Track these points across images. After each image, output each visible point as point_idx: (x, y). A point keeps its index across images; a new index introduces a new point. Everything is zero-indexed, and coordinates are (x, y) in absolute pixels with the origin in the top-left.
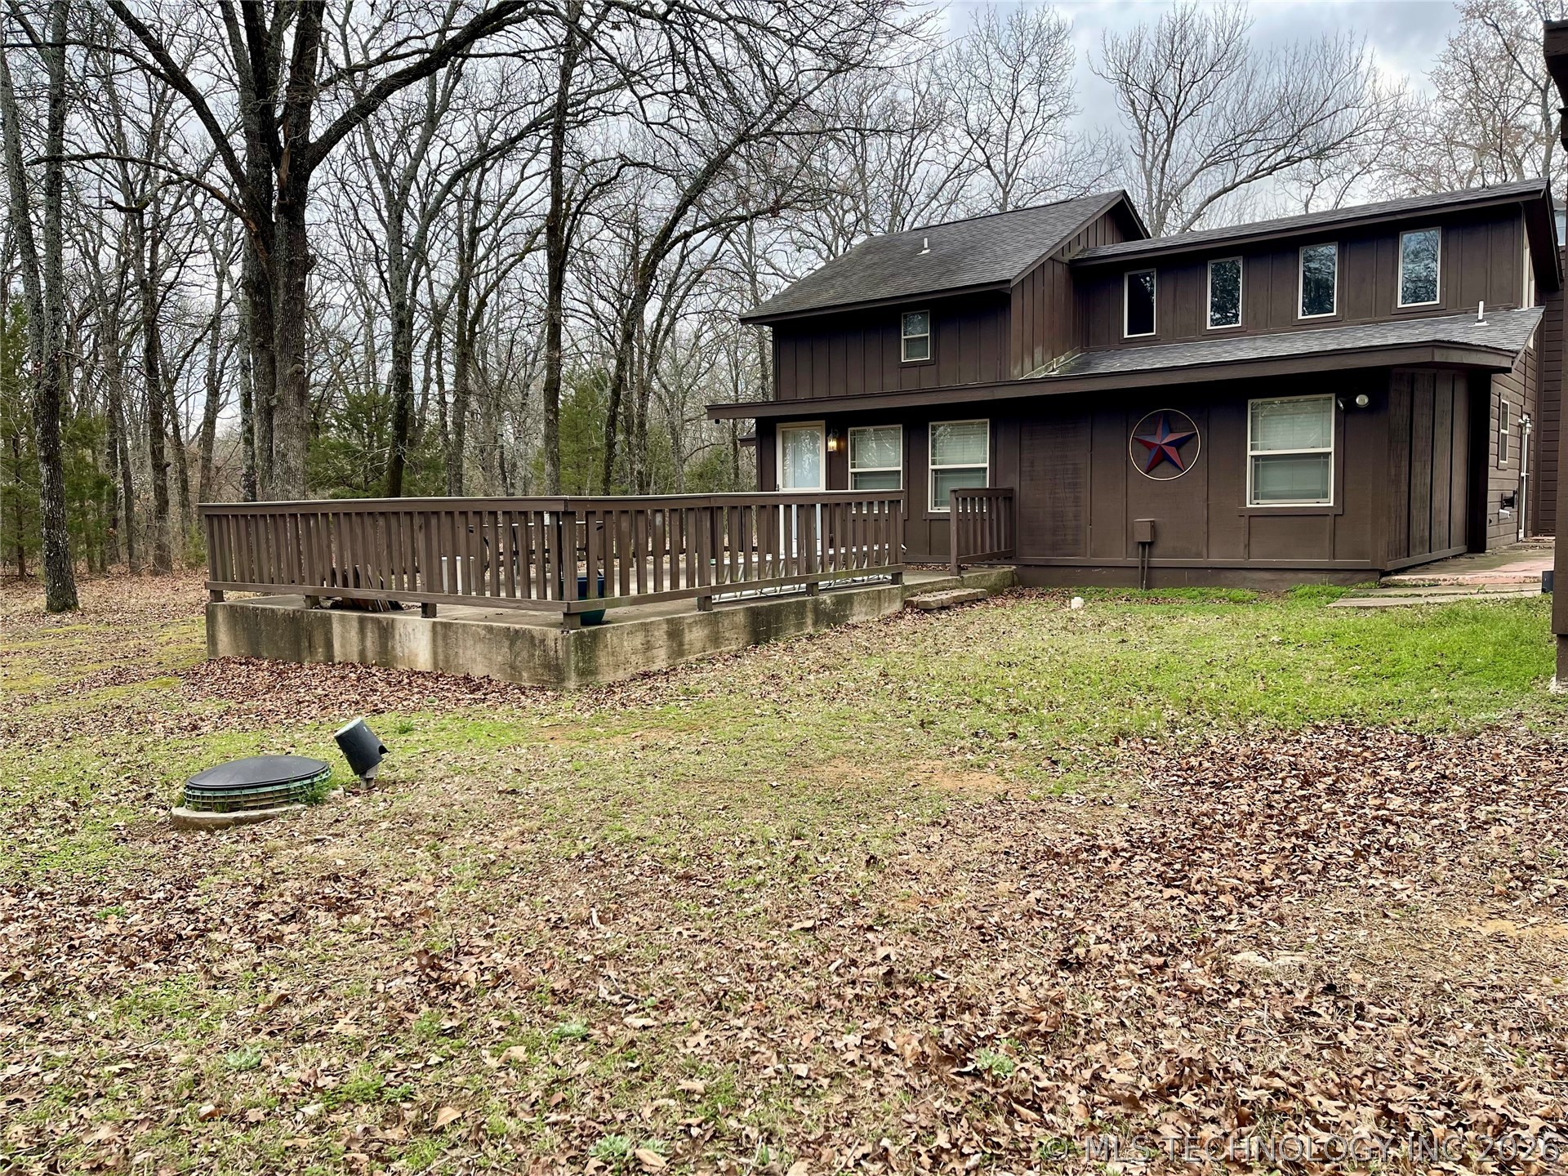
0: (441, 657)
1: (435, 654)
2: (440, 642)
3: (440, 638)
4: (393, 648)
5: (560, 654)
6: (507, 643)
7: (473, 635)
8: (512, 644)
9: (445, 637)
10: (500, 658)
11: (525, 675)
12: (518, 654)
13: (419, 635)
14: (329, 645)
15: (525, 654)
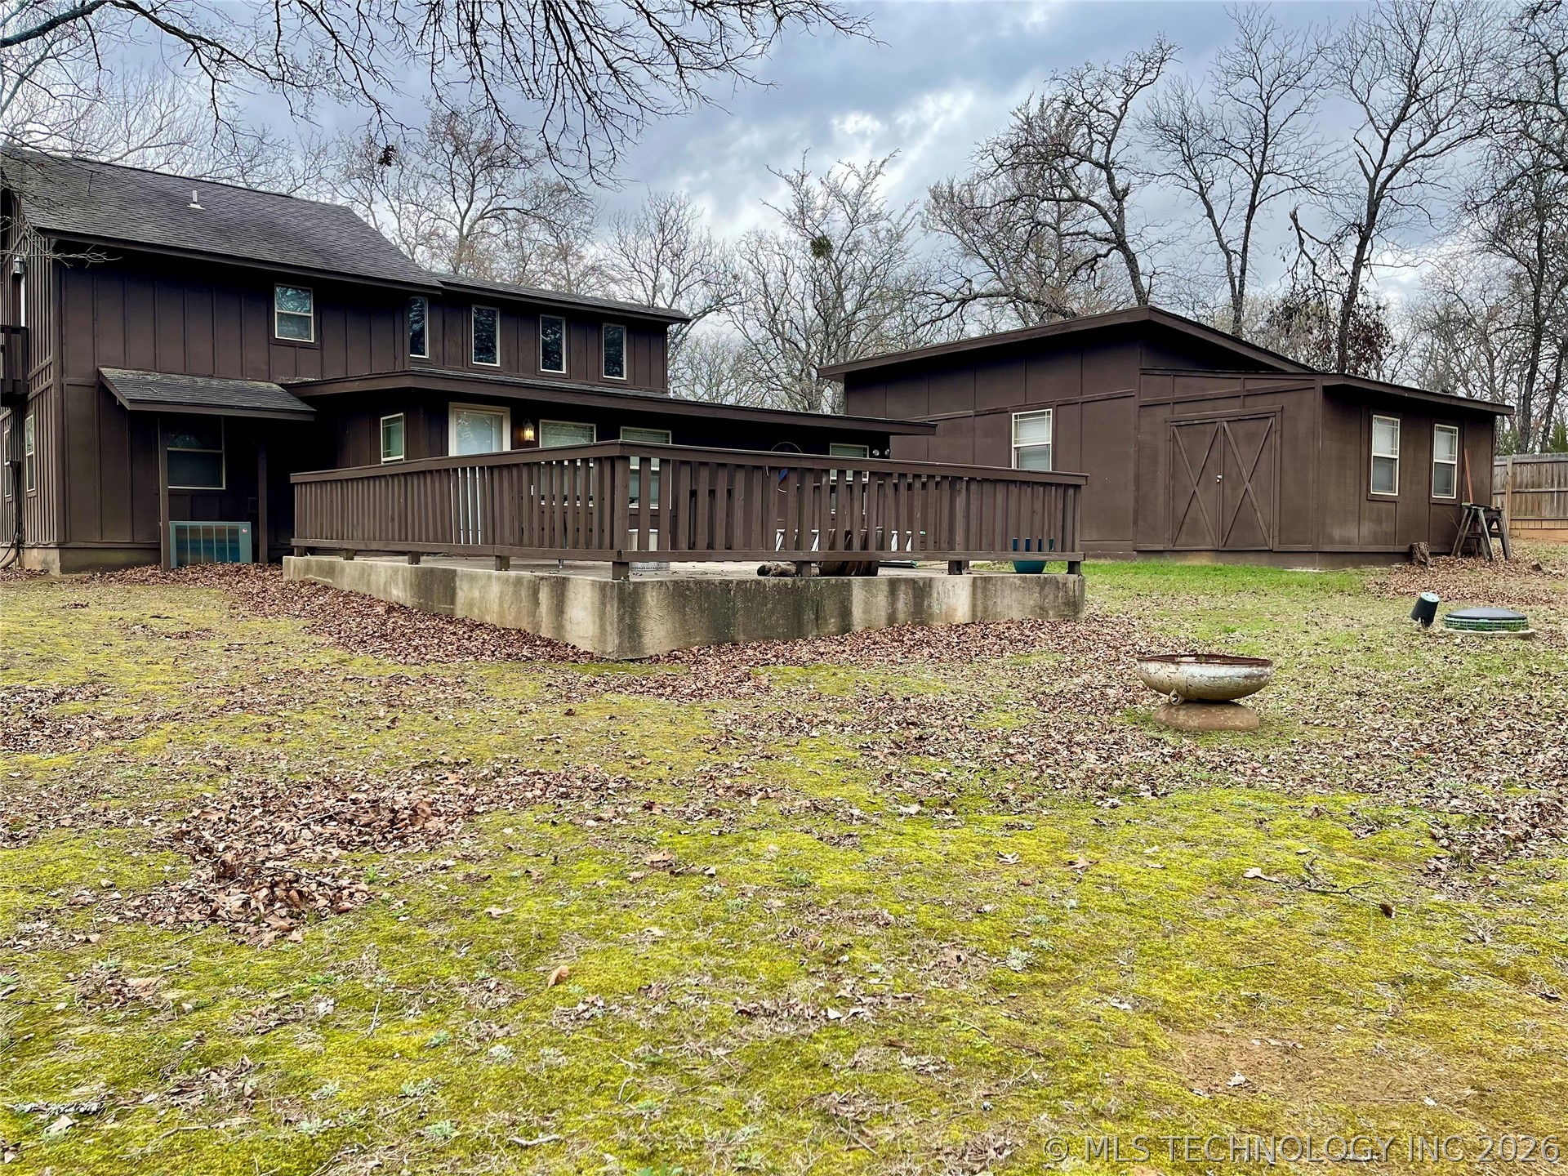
0: (980, 608)
1: (974, 606)
2: (979, 595)
3: (979, 591)
4: (929, 606)
5: (1077, 593)
6: (1037, 589)
7: (1010, 586)
8: (1042, 589)
9: (985, 589)
10: (1031, 602)
11: (1051, 612)
12: (1046, 597)
13: (958, 591)
14: (845, 614)
15: (1051, 597)
